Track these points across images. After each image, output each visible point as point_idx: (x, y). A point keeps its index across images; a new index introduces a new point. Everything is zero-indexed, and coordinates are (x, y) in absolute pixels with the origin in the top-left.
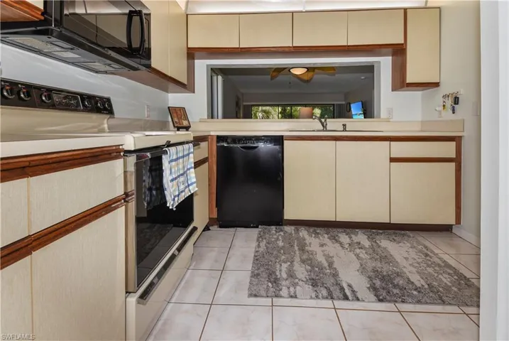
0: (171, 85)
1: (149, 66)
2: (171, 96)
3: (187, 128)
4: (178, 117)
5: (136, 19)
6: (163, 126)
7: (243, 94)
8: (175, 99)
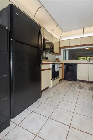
0: (57, 54)
1: (53, 52)
2: (56, 56)
3: (59, 62)
4: (58, 60)
5: (52, 46)
6: (55, 61)
7: (75, 54)
8: (57, 57)
